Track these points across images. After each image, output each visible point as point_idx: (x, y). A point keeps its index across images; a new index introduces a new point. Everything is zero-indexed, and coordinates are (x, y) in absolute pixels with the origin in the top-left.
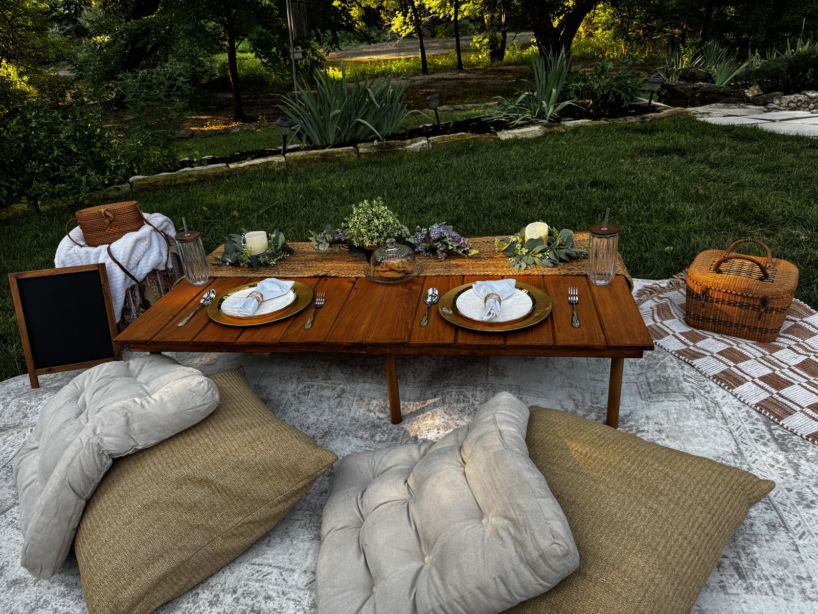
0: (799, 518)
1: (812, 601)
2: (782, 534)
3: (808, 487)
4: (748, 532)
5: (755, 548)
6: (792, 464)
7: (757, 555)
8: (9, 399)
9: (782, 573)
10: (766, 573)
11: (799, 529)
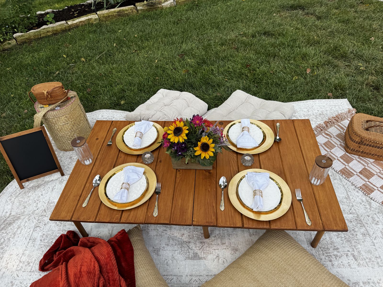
0: (373, 230)
1: (381, 267)
2: (368, 238)
3: (375, 214)
4: (355, 238)
5: (359, 246)
6: (368, 203)
7: (360, 249)
8: (13, 199)
9: (370, 256)
10: (364, 257)
11: (374, 235)
